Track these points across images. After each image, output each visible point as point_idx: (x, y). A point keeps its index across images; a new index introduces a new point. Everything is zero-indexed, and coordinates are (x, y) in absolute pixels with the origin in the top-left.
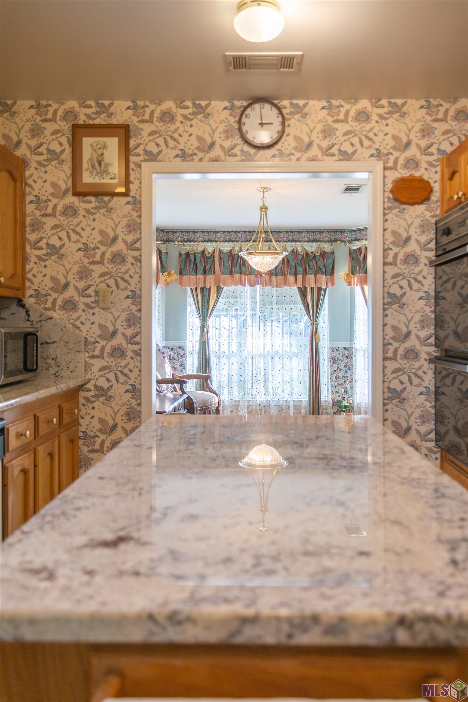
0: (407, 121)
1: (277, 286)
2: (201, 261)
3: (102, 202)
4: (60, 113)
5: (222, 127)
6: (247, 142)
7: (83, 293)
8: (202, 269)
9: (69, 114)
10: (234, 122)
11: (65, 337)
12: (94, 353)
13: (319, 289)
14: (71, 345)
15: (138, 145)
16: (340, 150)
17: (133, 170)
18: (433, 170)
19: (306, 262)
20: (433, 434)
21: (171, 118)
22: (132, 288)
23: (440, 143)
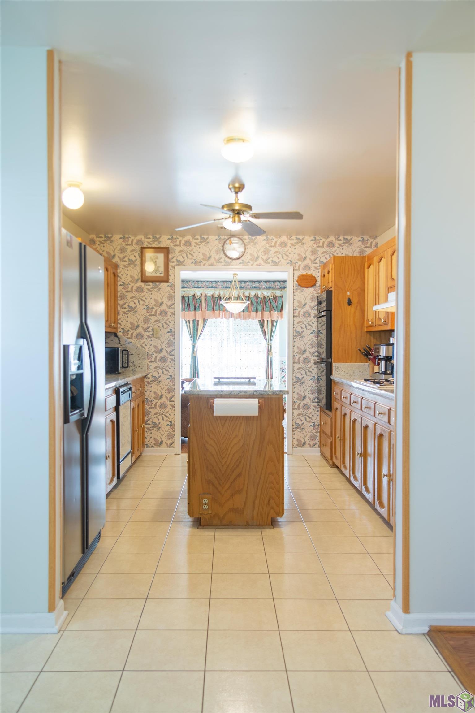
0: (305, 247)
1: (244, 318)
2: (192, 302)
3: (156, 285)
4: (135, 241)
5: (215, 249)
6: (227, 256)
7: (146, 330)
8: (193, 307)
9: (139, 242)
10: (221, 246)
11: (138, 352)
12: (152, 360)
13: (273, 321)
14: (141, 356)
15: (174, 257)
16: (272, 261)
17: (171, 269)
18: (317, 271)
19: (264, 303)
20: (316, 399)
21: (190, 244)
22: (170, 328)
23: (320, 258)
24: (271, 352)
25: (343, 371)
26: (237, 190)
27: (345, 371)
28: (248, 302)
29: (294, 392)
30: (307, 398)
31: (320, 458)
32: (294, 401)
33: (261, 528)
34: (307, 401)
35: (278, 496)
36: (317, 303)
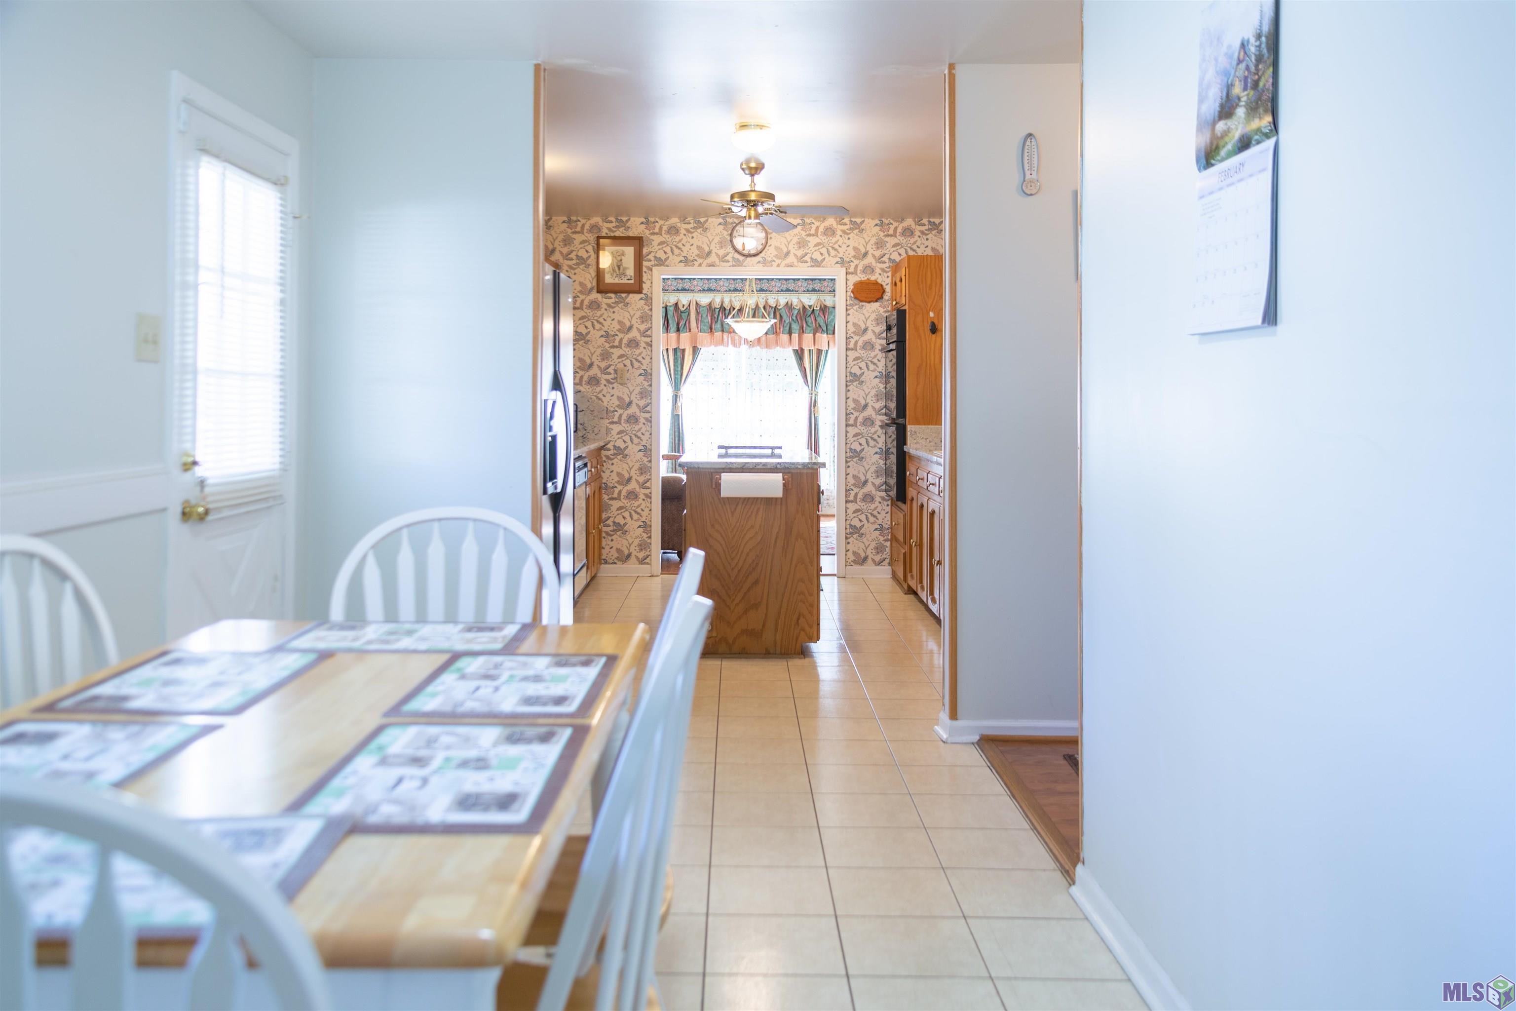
0: (865, 235)
1: (767, 347)
2: (674, 316)
3: (620, 298)
4: (587, 227)
5: (717, 239)
6: (737, 251)
7: (604, 371)
8: (675, 326)
9: (595, 228)
10: (727, 235)
11: (590, 406)
12: (613, 420)
13: (819, 352)
14: (595, 413)
15: (650, 253)
16: (812, 258)
17: (645, 272)
18: (886, 275)
19: (803, 318)
20: (885, 485)
21: (677, 232)
22: (644, 367)
23: (891, 254)
24: (816, 407)
25: (923, 438)
26: (753, 172)
27: (926, 439)
28: (773, 321)
29: (847, 473)
30: (869, 485)
31: (890, 582)
32: (848, 488)
33: (787, 658)
34: (869, 488)
35: (811, 613)
36: (885, 328)
